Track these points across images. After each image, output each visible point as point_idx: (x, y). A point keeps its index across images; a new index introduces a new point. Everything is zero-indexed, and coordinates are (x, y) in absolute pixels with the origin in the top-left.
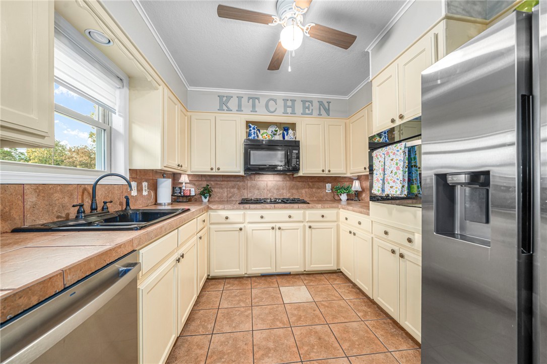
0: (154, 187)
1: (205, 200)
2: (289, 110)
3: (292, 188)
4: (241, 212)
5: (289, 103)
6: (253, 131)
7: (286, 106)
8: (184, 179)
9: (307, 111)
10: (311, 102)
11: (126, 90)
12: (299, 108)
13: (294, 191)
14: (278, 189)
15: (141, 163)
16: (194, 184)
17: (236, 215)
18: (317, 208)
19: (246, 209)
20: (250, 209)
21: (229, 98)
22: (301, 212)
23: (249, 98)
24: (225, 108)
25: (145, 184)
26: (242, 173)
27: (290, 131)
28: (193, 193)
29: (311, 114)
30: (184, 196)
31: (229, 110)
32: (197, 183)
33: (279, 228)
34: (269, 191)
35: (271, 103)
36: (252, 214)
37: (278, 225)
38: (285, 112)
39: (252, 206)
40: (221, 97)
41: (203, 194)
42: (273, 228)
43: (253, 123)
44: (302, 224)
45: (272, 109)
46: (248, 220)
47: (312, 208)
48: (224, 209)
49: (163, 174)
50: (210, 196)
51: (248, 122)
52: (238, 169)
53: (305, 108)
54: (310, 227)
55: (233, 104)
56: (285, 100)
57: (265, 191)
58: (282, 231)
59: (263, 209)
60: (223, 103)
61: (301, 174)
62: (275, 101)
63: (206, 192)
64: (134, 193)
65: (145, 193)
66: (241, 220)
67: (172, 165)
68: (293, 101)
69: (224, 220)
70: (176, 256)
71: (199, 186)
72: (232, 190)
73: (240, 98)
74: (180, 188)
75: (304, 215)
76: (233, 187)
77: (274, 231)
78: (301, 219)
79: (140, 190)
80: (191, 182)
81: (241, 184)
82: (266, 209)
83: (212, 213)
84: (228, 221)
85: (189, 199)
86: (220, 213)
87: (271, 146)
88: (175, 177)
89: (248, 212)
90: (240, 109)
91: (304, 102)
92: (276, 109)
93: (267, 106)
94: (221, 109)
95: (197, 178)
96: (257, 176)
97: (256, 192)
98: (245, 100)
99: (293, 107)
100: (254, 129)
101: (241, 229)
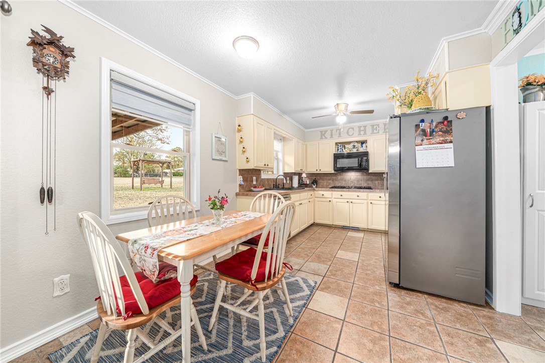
0: (291, 180)
1: (314, 187)
2: (362, 133)
3: (368, 180)
4: (330, 192)
5: (362, 128)
6: (340, 148)
7: (360, 131)
8: (304, 175)
9: (375, 131)
10: (378, 125)
11: (282, 143)
12: (369, 130)
13: (369, 182)
14: (358, 181)
15: (288, 170)
16: (309, 178)
17: (327, 193)
18: (376, 192)
19: (333, 191)
20: (335, 191)
21: (326, 131)
22: (366, 194)
23: (337, 130)
24: (323, 137)
25: (288, 178)
26: (333, 172)
27: (364, 145)
28: (308, 183)
29: (378, 132)
30: (304, 184)
31: (326, 138)
32: (310, 178)
33: (352, 202)
34: (352, 182)
35: (351, 130)
36: (337, 193)
37: (351, 200)
38: (360, 134)
39: (336, 189)
40: (321, 132)
41: (313, 183)
42: (348, 202)
43: (340, 143)
44: (366, 201)
45: (350, 134)
46: (333, 197)
47: (373, 192)
48: (321, 191)
49: (295, 174)
50: (317, 184)
51: (336, 144)
52: (330, 169)
53: (373, 130)
54: (371, 203)
55: (328, 135)
56: (360, 127)
57: (349, 182)
58: (354, 204)
59: (342, 191)
60: (323, 134)
61: (370, 171)
62: (353, 129)
63: (315, 182)
64: (285, 182)
65: (288, 182)
66: (330, 197)
67: (298, 170)
68: (365, 127)
69: (321, 196)
70: (300, 202)
71: (311, 179)
72: (329, 181)
73: (332, 131)
74: (302, 180)
75: (367, 195)
76: (330, 180)
77: (348, 204)
78: (366, 198)
79: (286, 181)
80: (307, 177)
81: (334, 178)
82: (344, 191)
83: (316, 192)
84: (323, 196)
85: (306, 185)
86: (320, 192)
87: (350, 156)
88: (300, 175)
89: (334, 193)
90: (332, 137)
91: (373, 126)
92: (353, 133)
93: (348, 132)
94: (322, 138)
95: (310, 175)
96: (344, 173)
97: (344, 182)
98: (334, 132)
99: (365, 130)
100: (340, 146)
101: (330, 201)
